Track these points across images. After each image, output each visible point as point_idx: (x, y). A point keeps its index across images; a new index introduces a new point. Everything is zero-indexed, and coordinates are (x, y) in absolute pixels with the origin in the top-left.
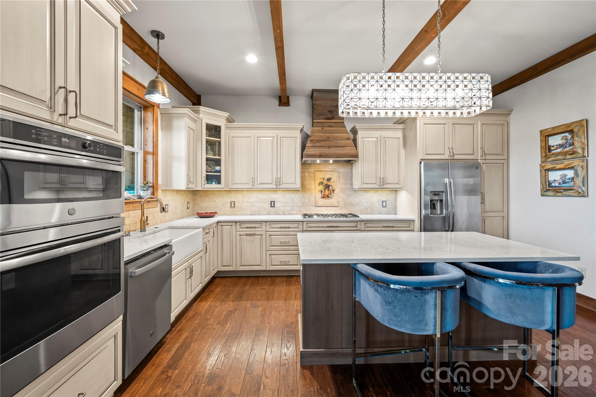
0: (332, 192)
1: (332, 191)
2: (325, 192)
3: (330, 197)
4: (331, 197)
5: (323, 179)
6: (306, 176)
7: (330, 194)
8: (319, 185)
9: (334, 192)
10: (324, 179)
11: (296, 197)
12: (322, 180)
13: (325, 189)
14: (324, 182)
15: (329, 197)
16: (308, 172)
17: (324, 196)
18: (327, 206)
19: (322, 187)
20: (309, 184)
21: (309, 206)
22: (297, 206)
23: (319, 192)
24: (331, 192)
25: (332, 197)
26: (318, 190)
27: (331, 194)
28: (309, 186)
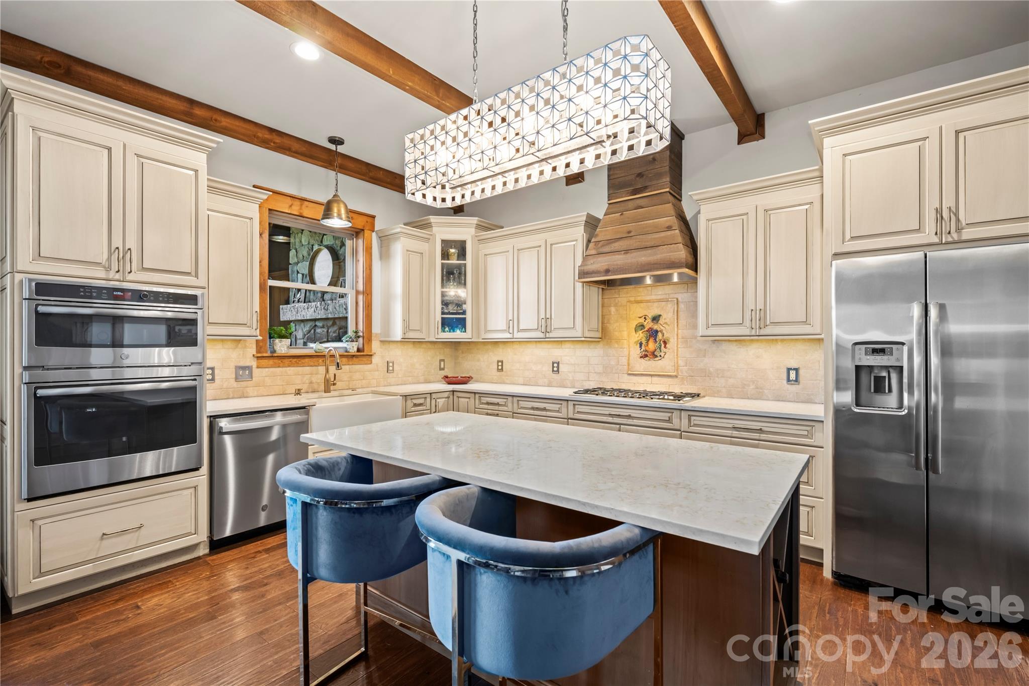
0: (663, 345)
1: (661, 342)
2: (647, 345)
3: (658, 355)
4: (660, 356)
5: (645, 318)
6: (613, 313)
7: (658, 350)
8: (636, 331)
9: (667, 345)
10: (647, 317)
11: (594, 355)
12: (642, 320)
13: (649, 340)
14: (645, 323)
15: (656, 356)
16: (616, 305)
17: (646, 353)
18: (651, 376)
19: (642, 335)
20: (617, 328)
21: (616, 373)
22: (595, 373)
23: (636, 345)
24: (661, 346)
25: (662, 356)
26: (635, 340)
27: (660, 349)
28: (616, 333)
